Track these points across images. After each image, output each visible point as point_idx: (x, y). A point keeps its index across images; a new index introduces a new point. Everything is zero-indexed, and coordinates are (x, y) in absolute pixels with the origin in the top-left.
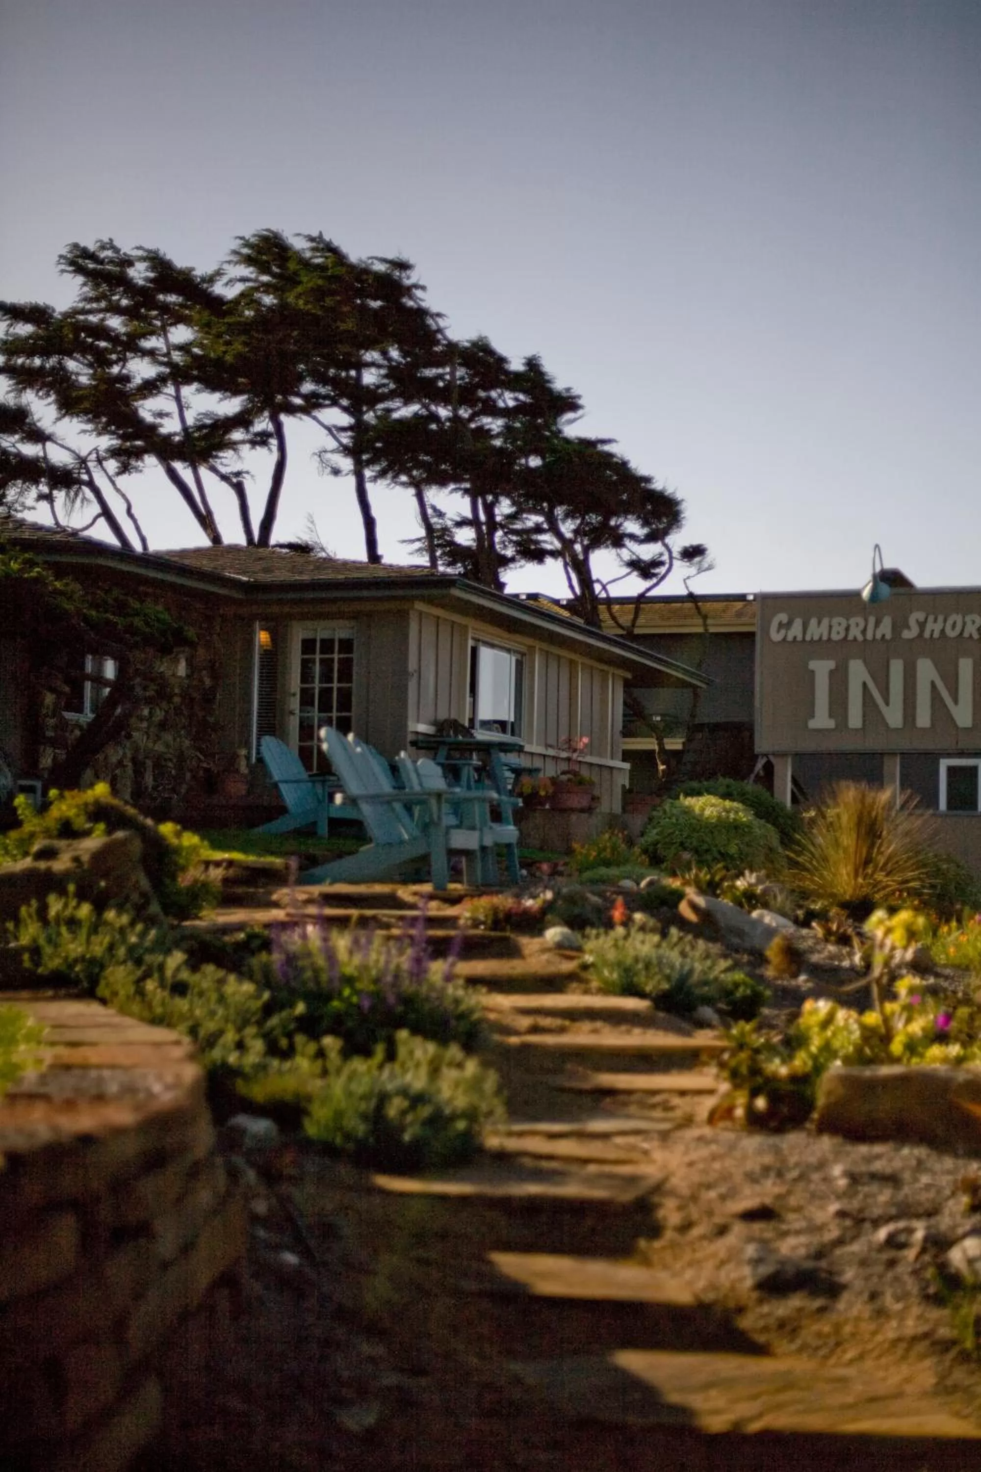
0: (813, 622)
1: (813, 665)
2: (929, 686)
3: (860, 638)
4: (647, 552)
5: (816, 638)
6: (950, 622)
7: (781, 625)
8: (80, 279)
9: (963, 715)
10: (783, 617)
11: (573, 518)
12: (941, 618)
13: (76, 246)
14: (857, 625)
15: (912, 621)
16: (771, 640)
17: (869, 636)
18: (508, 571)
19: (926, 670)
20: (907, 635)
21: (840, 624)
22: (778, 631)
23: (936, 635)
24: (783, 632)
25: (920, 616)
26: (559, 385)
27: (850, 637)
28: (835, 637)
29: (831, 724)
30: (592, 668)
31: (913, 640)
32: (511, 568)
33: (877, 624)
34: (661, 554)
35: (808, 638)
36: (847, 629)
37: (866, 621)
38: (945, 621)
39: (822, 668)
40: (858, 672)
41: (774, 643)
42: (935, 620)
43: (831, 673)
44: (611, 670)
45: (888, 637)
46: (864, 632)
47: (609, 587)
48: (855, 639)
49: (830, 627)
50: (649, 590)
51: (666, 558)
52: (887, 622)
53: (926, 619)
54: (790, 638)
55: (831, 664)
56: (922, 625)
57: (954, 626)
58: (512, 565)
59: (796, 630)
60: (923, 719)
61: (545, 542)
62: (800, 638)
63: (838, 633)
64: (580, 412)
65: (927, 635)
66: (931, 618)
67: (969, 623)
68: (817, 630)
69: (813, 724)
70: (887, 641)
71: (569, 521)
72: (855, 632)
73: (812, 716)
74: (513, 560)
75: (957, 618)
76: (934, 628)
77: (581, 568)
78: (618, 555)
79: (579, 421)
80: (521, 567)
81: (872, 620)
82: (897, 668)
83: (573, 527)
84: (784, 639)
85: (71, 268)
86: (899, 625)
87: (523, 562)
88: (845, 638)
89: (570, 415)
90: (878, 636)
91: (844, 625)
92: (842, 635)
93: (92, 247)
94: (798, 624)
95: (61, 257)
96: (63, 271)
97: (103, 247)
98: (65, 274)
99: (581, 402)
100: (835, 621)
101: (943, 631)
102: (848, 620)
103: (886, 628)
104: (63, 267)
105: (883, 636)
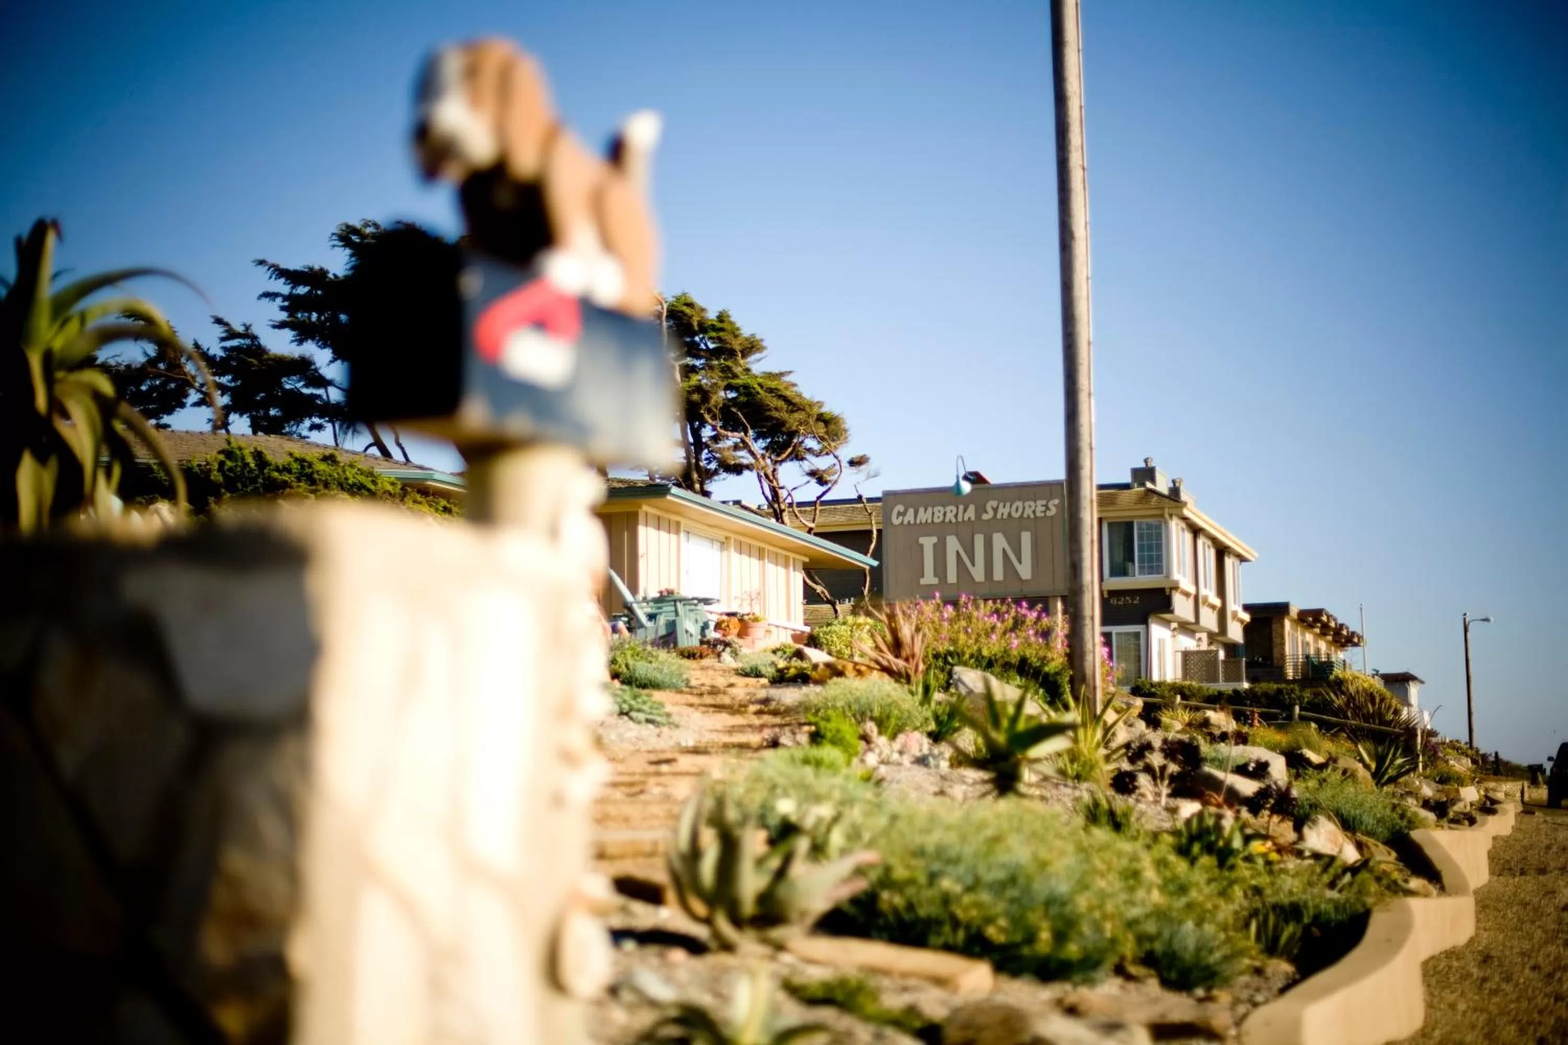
0: (922, 510)
1: (922, 540)
2: (1001, 552)
3: (954, 520)
4: (822, 463)
5: (924, 521)
6: (1014, 507)
7: (899, 514)
8: (348, 251)
9: (1025, 571)
10: (900, 508)
11: (764, 438)
12: (1008, 504)
13: (348, 226)
14: (951, 511)
15: (989, 509)
16: (892, 524)
17: (960, 519)
18: (713, 483)
19: (1000, 542)
20: (985, 517)
21: (939, 511)
22: (897, 518)
23: (1005, 516)
24: (901, 518)
25: (994, 503)
26: (746, 331)
27: (947, 520)
28: (936, 520)
29: (935, 581)
30: (776, 554)
31: (989, 520)
32: (715, 480)
33: (965, 510)
34: (835, 465)
35: (918, 522)
36: (945, 514)
37: (958, 508)
38: (1011, 506)
39: (928, 542)
40: (953, 545)
41: (895, 526)
42: (1004, 507)
43: (935, 545)
44: (792, 555)
45: (973, 518)
46: (956, 516)
47: (793, 493)
48: (950, 521)
49: (933, 514)
50: (824, 493)
51: (837, 467)
52: (972, 508)
53: (998, 505)
54: (906, 522)
55: (934, 540)
56: (995, 510)
57: (1017, 510)
58: (716, 478)
59: (910, 517)
60: (998, 575)
61: (742, 457)
62: (912, 522)
63: (938, 517)
64: (765, 353)
65: (999, 516)
66: (1001, 505)
67: (1027, 508)
68: (924, 516)
69: (923, 581)
70: (972, 522)
71: (761, 441)
72: (950, 516)
73: (923, 576)
74: (716, 472)
75: (1019, 504)
76: (1003, 511)
77: (770, 478)
78: (801, 466)
79: (764, 360)
80: (724, 479)
81: (961, 508)
82: (979, 540)
83: (764, 445)
84: (902, 523)
85: (341, 244)
86: (981, 510)
87: (724, 475)
88: (943, 521)
89: (757, 356)
90: (966, 519)
91: (942, 512)
92: (941, 518)
93: (358, 225)
94: (911, 511)
95: (333, 234)
96: (334, 246)
97: (366, 225)
98: (336, 248)
99: (764, 344)
100: (936, 509)
101: (1009, 514)
102: (944, 508)
103: (971, 513)
104: (336, 243)
105: (969, 518)
